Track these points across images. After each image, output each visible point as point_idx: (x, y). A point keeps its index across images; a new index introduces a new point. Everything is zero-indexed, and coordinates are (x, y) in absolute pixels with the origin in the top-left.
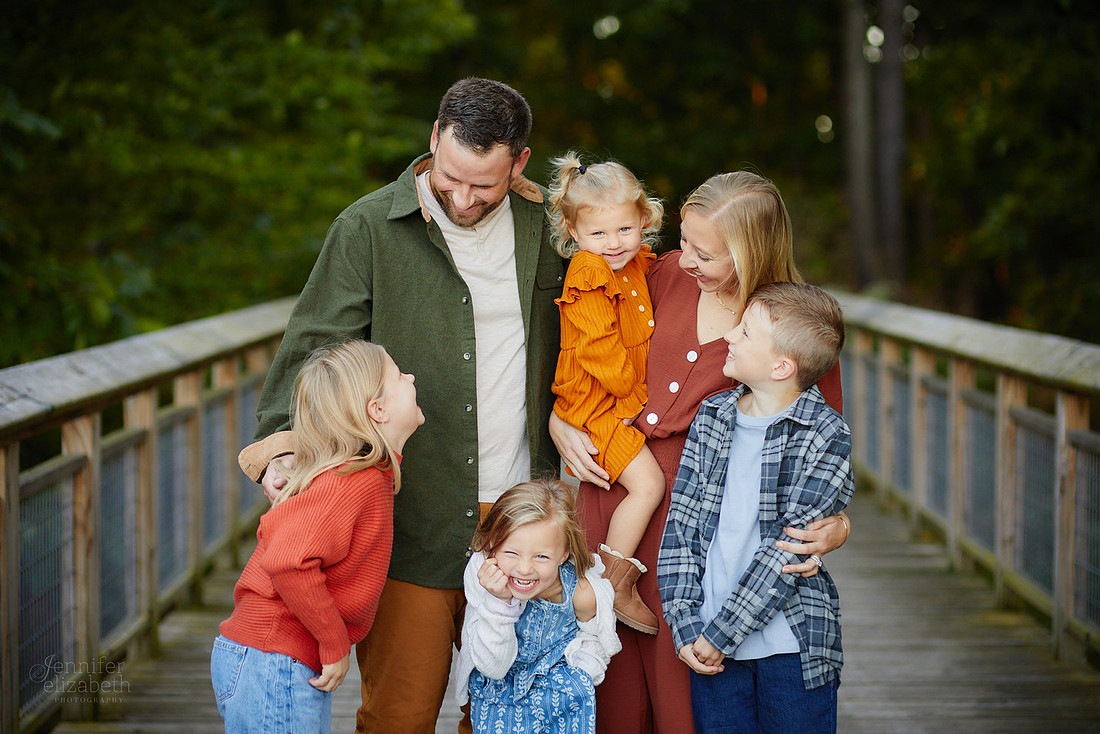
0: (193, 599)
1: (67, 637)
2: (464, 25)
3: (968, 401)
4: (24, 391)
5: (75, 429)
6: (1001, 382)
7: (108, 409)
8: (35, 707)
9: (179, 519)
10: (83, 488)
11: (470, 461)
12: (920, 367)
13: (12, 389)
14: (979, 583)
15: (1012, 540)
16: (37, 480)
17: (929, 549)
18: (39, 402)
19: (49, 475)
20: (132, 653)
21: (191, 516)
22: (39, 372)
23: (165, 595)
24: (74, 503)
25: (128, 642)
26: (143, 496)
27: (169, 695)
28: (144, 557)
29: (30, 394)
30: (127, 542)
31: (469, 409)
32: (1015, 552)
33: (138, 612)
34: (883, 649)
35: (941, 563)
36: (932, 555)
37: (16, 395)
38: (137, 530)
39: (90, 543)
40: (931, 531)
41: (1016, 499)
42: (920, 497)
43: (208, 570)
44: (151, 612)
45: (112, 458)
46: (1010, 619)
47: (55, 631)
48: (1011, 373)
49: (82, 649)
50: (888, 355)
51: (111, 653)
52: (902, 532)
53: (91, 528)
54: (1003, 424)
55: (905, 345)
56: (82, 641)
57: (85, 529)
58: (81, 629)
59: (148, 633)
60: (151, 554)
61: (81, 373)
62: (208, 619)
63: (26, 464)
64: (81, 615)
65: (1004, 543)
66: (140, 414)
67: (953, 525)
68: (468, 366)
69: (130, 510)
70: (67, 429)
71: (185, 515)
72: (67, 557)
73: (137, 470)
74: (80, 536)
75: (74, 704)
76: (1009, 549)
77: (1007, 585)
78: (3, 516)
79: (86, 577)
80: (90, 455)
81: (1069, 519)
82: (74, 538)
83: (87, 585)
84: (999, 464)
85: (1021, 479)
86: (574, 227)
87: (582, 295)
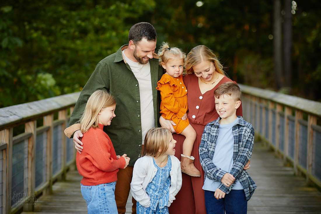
0: (63, 178)
1: (25, 186)
2: (152, 4)
3: (300, 123)
4: (15, 113)
5: (29, 126)
6: (309, 117)
7: (38, 119)
8: (15, 206)
9: (59, 154)
10: (31, 143)
11: (140, 131)
12: (287, 113)
13: (11, 112)
14: (303, 179)
15: (311, 165)
16: (18, 139)
17: (288, 169)
18: (19, 116)
19: (21, 138)
20: (44, 193)
21: (63, 154)
22: (19, 108)
23: (55, 176)
24: (28, 147)
25: (43, 189)
26: (48, 146)
27: (55, 205)
28: (48, 164)
29: (16, 114)
30: (44, 160)
31: (139, 116)
32: (312, 169)
33: (46, 181)
34: (270, 197)
35: (292, 173)
37: (12, 114)
38: (46, 156)
39: (32, 159)
40: (289, 163)
41: (313, 153)
42: (286, 153)
43: (68, 170)
44: (50, 181)
45: (39, 134)
46: (310, 189)
47: (22, 184)
48: (312, 115)
49: (30, 190)
50: (279, 109)
51: (38, 192)
52: (281, 164)
53: (33, 154)
54: (309, 130)
55: (283, 106)
56: (30, 188)
57: (31, 155)
58: (29, 184)
59: (49, 187)
60: (51, 164)
61: (31, 108)
62: (67, 184)
63: (15, 135)
64: (30, 180)
65: (309, 166)
66: (48, 121)
67: (295, 161)
68: (138, 104)
69: (45, 150)
70: (26, 125)
71: (61, 153)
72: (26, 162)
73: (47, 138)
75: (27, 206)
76: (310, 168)
77: (310, 179)
78: (7, 150)
79: (31, 169)
80: (33, 133)
82: (28, 157)
83: (31, 171)
84: (308, 142)
85: (315, 146)
86: (166, 65)
87: (162, 85)
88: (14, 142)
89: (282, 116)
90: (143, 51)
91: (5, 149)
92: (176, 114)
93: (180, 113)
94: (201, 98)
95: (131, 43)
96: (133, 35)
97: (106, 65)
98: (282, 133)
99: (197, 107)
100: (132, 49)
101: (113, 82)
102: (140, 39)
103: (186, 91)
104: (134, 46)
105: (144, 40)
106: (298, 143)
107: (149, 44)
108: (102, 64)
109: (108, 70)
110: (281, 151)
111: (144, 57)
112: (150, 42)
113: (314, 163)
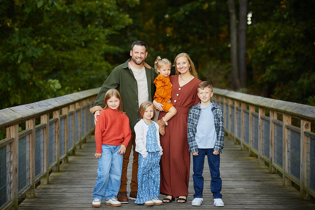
0: (73, 153)
3: (245, 112)
4: (50, 104)
5: (55, 112)
10: (57, 125)
12: (236, 105)
14: (247, 152)
15: (252, 141)
18: (52, 106)
20: (63, 162)
23: (69, 151)
24: (55, 128)
26: (66, 129)
28: (66, 142)
32: (253, 143)
33: (65, 153)
35: (240, 149)
36: (238, 147)
38: (65, 136)
39: (58, 136)
40: (238, 142)
42: (236, 135)
46: (251, 158)
48: (252, 105)
49: (57, 157)
50: (230, 103)
51: (60, 160)
52: (233, 143)
54: (250, 115)
58: (57, 153)
59: (66, 158)
63: (50, 118)
64: (56, 150)
65: (250, 142)
67: (242, 140)
70: (54, 113)
74: (56, 134)
75: (55, 169)
76: (251, 143)
77: (251, 151)
78: (47, 127)
79: (58, 143)
80: (58, 118)
81: (261, 134)
82: (55, 135)
83: (58, 144)
84: (250, 124)
85: (254, 127)
86: (159, 69)
87: (158, 81)
88: (50, 122)
89: (233, 107)
91: (45, 127)
92: (164, 99)
93: (167, 98)
94: (180, 89)
97: (119, 70)
98: (233, 121)
99: (178, 95)
101: (122, 80)
103: (172, 85)
106: (243, 126)
108: (116, 69)
109: (120, 73)
110: (232, 134)
113: (254, 139)
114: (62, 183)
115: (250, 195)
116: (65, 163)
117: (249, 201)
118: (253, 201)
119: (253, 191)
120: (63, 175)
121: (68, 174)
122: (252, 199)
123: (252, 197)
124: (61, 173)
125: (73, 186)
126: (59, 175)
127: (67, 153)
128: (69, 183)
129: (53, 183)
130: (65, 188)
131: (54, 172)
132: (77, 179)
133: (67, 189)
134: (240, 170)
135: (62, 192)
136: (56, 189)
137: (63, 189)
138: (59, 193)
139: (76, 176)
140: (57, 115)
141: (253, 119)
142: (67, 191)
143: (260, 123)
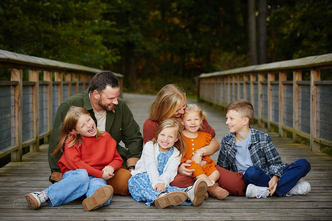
1: (13, 136)
5: (15, 73)
6: (294, 74)
10: (17, 91)
12: (271, 78)
15: (298, 121)
18: (5, 56)
23: (41, 135)
24: (15, 95)
25: (30, 144)
28: (35, 121)
32: (299, 124)
33: (33, 137)
38: (33, 112)
39: (19, 108)
41: (299, 108)
42: (270, 119)
45: (26, 86)
47: (9, 131)
49: (17, 140)
51: (25, 145)
53: (19, 103)
54: (295, 87)
58: (17, 133)
59: (36, 144)
61: (17, 56)
64: (17, 129)
65: (295, 122)
66: (34, 77)
67: (281, 124)
69: (31, 105)
70: (12, 73)
71: (47, 114)
72: (13, 110)
76: (297, 124)
77: (296, 135)
79: (18, 118)
80: (19, 81)
81: (314, 108)
82: (15, 106)
83: (19, 120)
84: (294, 99)
85: (300, 102)
89: (264, 84)
90: (108, 98)
95: (95, 92)
96: (97, 85)
100: (97, 98)
102: (105, 88)
104: (99, 95)
105: (109, 88)
107: (114, 90)
110: (264, 120)
111: (109, 105)
112: (115, 89)
113: (300, 119)
114: (20, 174)
115: (318, 188)
116: (35, 152)
117: (322, 197)
118: (328, 197)
119: (320, 183)
120: (26, 165)
121: (33, 164)
122: (324, 194)
123: (322, 191)
124: (23, 163)
125: (35, 178)
126: (20, 165)
127: (37, 137)
128: (31, 175)
129: (6, 174)
130: (21, 181)
131: (13, 162)
132: (45, 169)
133: (25, 183)
134: (288, 158)
135: (15, 186)
136: (6, 182)
137: (18, 183)
138: (8, 188)
139: (44, 166)
140: (17, 76)
141: (298, 90)
142: (23, 185)
143: (313, 92)
